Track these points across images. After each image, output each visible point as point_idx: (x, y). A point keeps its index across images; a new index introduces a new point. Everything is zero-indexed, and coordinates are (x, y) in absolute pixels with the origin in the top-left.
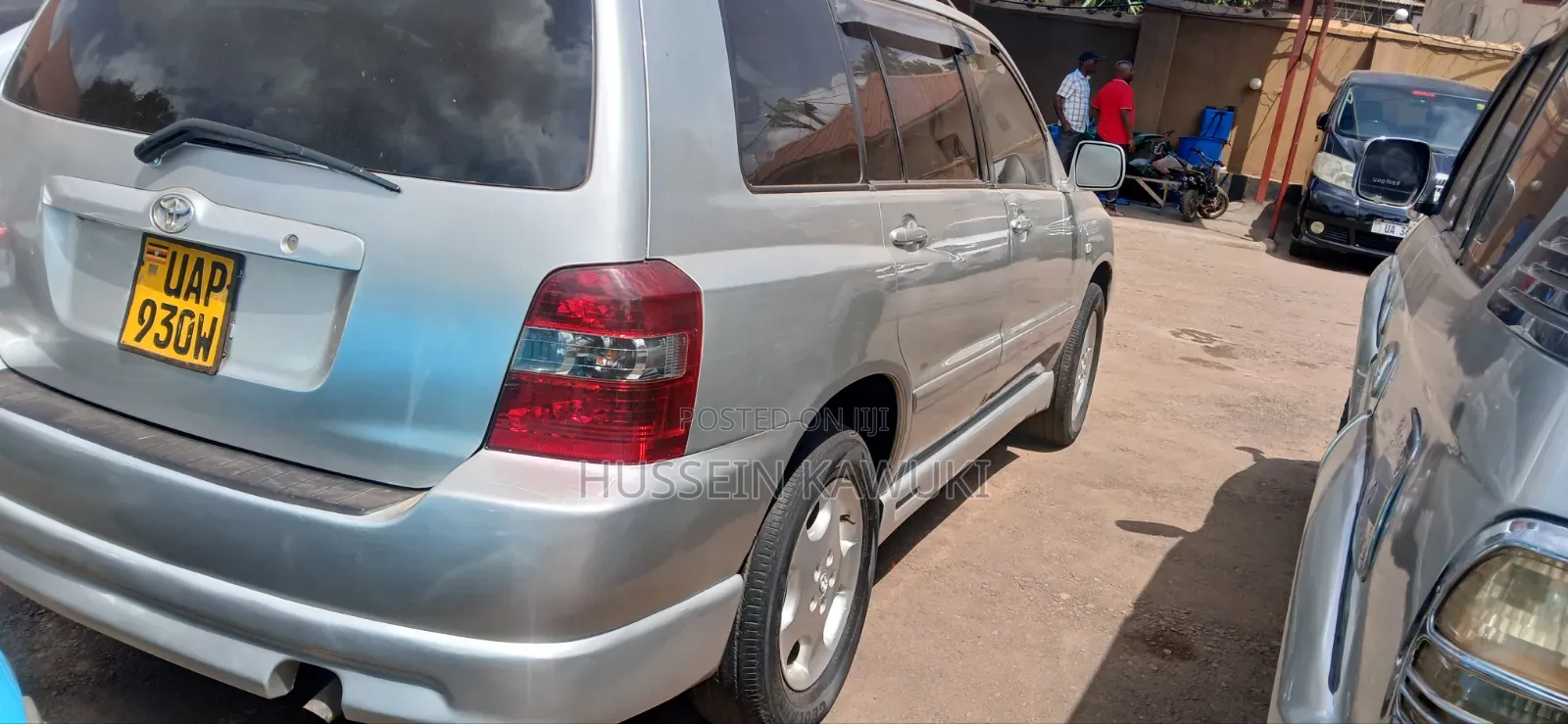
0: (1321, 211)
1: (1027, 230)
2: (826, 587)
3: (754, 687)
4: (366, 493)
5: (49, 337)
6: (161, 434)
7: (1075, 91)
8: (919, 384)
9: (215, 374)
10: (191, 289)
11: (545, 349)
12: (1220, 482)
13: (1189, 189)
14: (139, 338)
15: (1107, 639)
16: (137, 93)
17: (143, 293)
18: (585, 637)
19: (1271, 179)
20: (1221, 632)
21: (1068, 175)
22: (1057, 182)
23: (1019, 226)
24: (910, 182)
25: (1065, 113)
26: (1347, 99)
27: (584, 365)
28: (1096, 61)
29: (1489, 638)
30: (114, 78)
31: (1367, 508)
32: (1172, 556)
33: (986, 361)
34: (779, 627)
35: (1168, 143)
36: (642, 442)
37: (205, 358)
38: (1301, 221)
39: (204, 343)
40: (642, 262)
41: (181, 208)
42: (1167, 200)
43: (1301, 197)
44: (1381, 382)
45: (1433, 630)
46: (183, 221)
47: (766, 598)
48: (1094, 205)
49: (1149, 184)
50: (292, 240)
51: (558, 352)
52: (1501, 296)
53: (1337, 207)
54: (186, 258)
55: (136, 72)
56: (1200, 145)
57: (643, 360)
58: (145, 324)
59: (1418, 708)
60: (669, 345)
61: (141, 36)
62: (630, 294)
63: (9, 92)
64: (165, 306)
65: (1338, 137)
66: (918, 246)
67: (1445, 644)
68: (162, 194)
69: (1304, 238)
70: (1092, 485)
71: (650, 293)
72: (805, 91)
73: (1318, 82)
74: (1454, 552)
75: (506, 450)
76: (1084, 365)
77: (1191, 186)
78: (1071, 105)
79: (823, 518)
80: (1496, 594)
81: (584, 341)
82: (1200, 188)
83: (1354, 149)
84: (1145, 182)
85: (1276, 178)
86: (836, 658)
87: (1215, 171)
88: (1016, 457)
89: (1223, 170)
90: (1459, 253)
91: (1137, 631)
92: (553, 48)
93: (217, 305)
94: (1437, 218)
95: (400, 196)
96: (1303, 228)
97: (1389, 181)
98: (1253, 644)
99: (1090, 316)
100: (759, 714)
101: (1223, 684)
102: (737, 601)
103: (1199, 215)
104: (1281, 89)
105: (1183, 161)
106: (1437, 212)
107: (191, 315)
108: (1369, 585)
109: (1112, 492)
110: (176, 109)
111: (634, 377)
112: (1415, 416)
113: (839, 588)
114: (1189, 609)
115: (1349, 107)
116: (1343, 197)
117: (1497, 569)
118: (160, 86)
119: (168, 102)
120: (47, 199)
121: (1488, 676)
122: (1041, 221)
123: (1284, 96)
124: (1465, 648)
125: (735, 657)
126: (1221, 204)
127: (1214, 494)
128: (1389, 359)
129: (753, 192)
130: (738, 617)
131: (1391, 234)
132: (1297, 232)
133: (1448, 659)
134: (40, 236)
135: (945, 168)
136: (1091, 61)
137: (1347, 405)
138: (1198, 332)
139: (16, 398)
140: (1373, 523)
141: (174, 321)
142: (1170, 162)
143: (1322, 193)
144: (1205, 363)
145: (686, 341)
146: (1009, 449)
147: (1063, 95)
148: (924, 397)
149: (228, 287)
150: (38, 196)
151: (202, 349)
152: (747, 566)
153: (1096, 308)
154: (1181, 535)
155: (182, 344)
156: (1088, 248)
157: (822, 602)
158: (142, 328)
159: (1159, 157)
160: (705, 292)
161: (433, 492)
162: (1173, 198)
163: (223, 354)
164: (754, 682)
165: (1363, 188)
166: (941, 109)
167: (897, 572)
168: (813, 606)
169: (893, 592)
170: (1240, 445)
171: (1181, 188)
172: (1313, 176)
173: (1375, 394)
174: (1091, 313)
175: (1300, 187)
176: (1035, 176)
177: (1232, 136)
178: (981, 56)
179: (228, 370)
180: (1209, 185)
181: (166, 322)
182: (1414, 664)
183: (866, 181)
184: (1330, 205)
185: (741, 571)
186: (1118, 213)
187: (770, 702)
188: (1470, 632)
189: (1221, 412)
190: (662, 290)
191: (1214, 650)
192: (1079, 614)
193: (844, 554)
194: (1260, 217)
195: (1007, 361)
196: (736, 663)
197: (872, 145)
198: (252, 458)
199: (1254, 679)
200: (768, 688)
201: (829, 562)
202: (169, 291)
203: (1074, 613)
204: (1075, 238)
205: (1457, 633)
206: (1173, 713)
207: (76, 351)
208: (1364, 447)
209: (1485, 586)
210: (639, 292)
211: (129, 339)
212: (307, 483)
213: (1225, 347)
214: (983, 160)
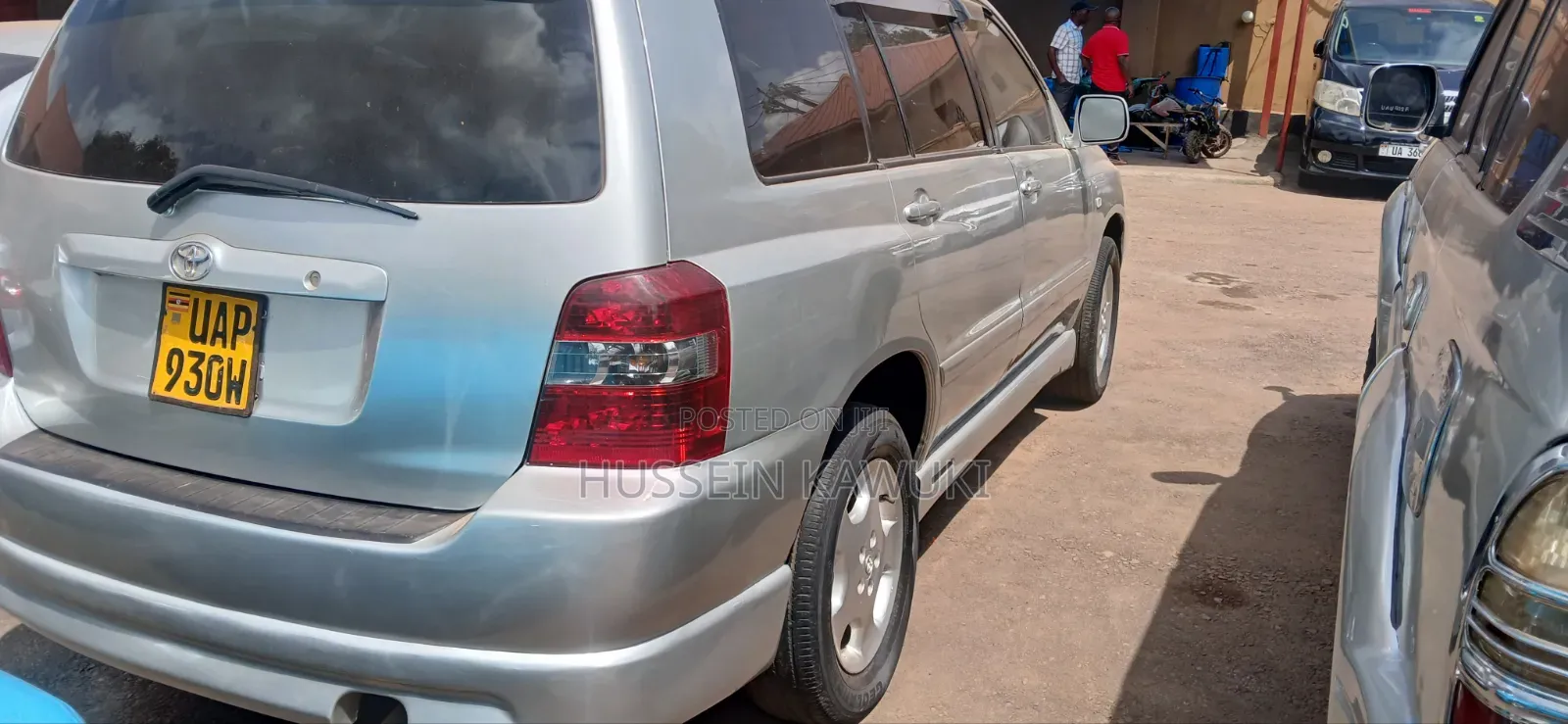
0: (1326, 139)
1: (1037, 191)
2: (871, 569)
3: (812, 675)
4: (411, 520)
5: (78, 394)
6: (200, 480)
7: (1067, 40)
8: (946, 356)
9: (249, 415)
10: (216, 334)
11: (578, 361)
12: (1252, 424)
13: (1189, 130)
14: (169, 387)
15: (1156, 593)
16: (138, 143)
17: (169, 342)
18: (646, 641)
19: (1272, 112)
20: (1270, 576)
21: (1072, 131)
22: (1062, 139)
23: (1029, 189)
24: (919, 156)
25: (1059, 65)
26: (1342, 24)
27: (616, 374)
28: (1088, 11)
29: (1552, 564)
30: (112, 131)
31: (1413, 440)
32: (1212, 503)
33: (1007, 327)
34: (830, 613)
35: (1165, 85)
36: (682, 444)
37: (238, 401)
38: (1307, 152)
39: (235, 387)
40: (665, 265)
41: (200, 255)
42: (1169, 144)
43: (1305, 127)
44: (1413, 314)
45: (1495, 561)
46: (202, 267)
47: (814, 585)
48: (1102, 158)
49: (1150, 129)
50: (314, 277)
51: (590, 363)
52: (1529, 222)
53: (1341, 134)
54: (208, 304)
55: (134, 123)
56: (1197, 84)
57: (675, 362)
58: (173, 374)
59: (1487, 638)
60: (699, 345)
61: (136, 88)
62: (655, 298)
63: (11, 156)
64: (193, 354)
65: (1337, 63)
66: (932, 219)
67: (1508, 573)
68: (178, 243)
69: (1312, 169)
70: (1126, 440)
71: (675, 295)
72: (790, 73)
73: (1310, 9)
74: (1510, 482)
75: (547, 465)
76: (1104, 320)
77: (1191, 126)
78: (1065, 57)
79: (863, 502)
80: (1553, 520)
81: (615, 350)
82: (1202, 128)
83: (1354, 75)
84: (1147, 127)
85: (1278, 110)
86: (888, 637)
87: (1215, 110)
88: (1044, 418)
89: (1223, 107)
90: (1479, 177)
91: (1184, 583)
92: (550, 59)
93: (245, 349)
94: (1448, 140)
95: (418, 222)
96: (1310, 158)
97: (1397, 108)
98: (1302, 584)
99: (1106, 270)
100: (818, 701)
101: (1277, 627)
102: (787, 593)
103: (1204, 156)
104: (1274, 20)
105: (1182, 102)
106: (1448, 134)
107: (218, 359)
108: (1423, 518)
109: (1145, 444)
110: (177, 156)
111: (668, 380)
112: (1454, 348)
113: (884, 568)
114: (1235, 555)
115: (1344, 31)
116: (1348, 123)
117: (1553, 495)
118: (159, 134)
119: (169, 149)
120: (62, 258)
121: (1552, 599)
122: (1050, 179)
123: (1278, 26)
124: (1529, 575)
125: (790, 648)
126: (1224, 142)
127: (1248, 436)
128: (1419, 291)
129: (767, 183)
130: (790, 607)
131: (1399, 156)
132: (1304, 162)
133: (1513, 588)
134: (58, 295)
135: (945, 135)
136: (1084, 11)
137: (1374, 336)
138: (1214, 274)
139: (50, 457)
140: (1422, 457)
141: (203, 368)
142: (1168, 104)
143: (1324, 120)
144: (1224, 305)
145: (716, 338)
146: (1038, 411)
147: (1057, 46)
148: (950, 369)
149: (254, 329)
150: (53, 256)
151: (233, 392)
152: (794, 555)
153: (1112, 261)
154: (1219, 482)
155: (213, 389)
156: (1098, 202)
157: (869, 584)
158: (171, 377)
159: (1157, 101)
160: (730, 289)
161: (481, 513)
162: (1175, 140)
163: (255, 394)
164: (811, 670)
165: (1372, 117)
166: (937, 75)
167: (937, 545)
168: (861, 588)
169: (936, 566)
170: (1269, 385)
171: (1182, 129)
172: (1315, 105)
173: (1407, 327)
174: (1106, 267)
175: (1304, 116)
176: (1038, 135)
177: (1229, 73)
178: (975, 22)
179: (261, 411)
180: (1211, 124)
181: (195, 369)
182: (1479, 595)
183: (874, 160)
184: (1335, 132)
185: (788, 562)
186: (1121, 161)
187: (828, 688)
188: (1533, 559)
189: (1246, 353)
190: (687, 292)
191: (1265, 595)
192: (1125, 570)
193: (886, 533)
194: (1265, 151)
195: (1028, 325)
196: (790, 652)
197: (875, 117)
198: (293, 496)
199: (1308, 620)
200: (825, 675)
201: (873, 543)
202: (194, 338)
203: (1120, 570)
204: (1085, 192)
205: (1518, 560)
206: (1229, 661)
207: (106, 406)
208: (1403, 381)
209: (1542, 513)
210: (663, 295)
211: (159, 389)
212: (351, 515)
213: (1243, 287)
214: (987, 125)
